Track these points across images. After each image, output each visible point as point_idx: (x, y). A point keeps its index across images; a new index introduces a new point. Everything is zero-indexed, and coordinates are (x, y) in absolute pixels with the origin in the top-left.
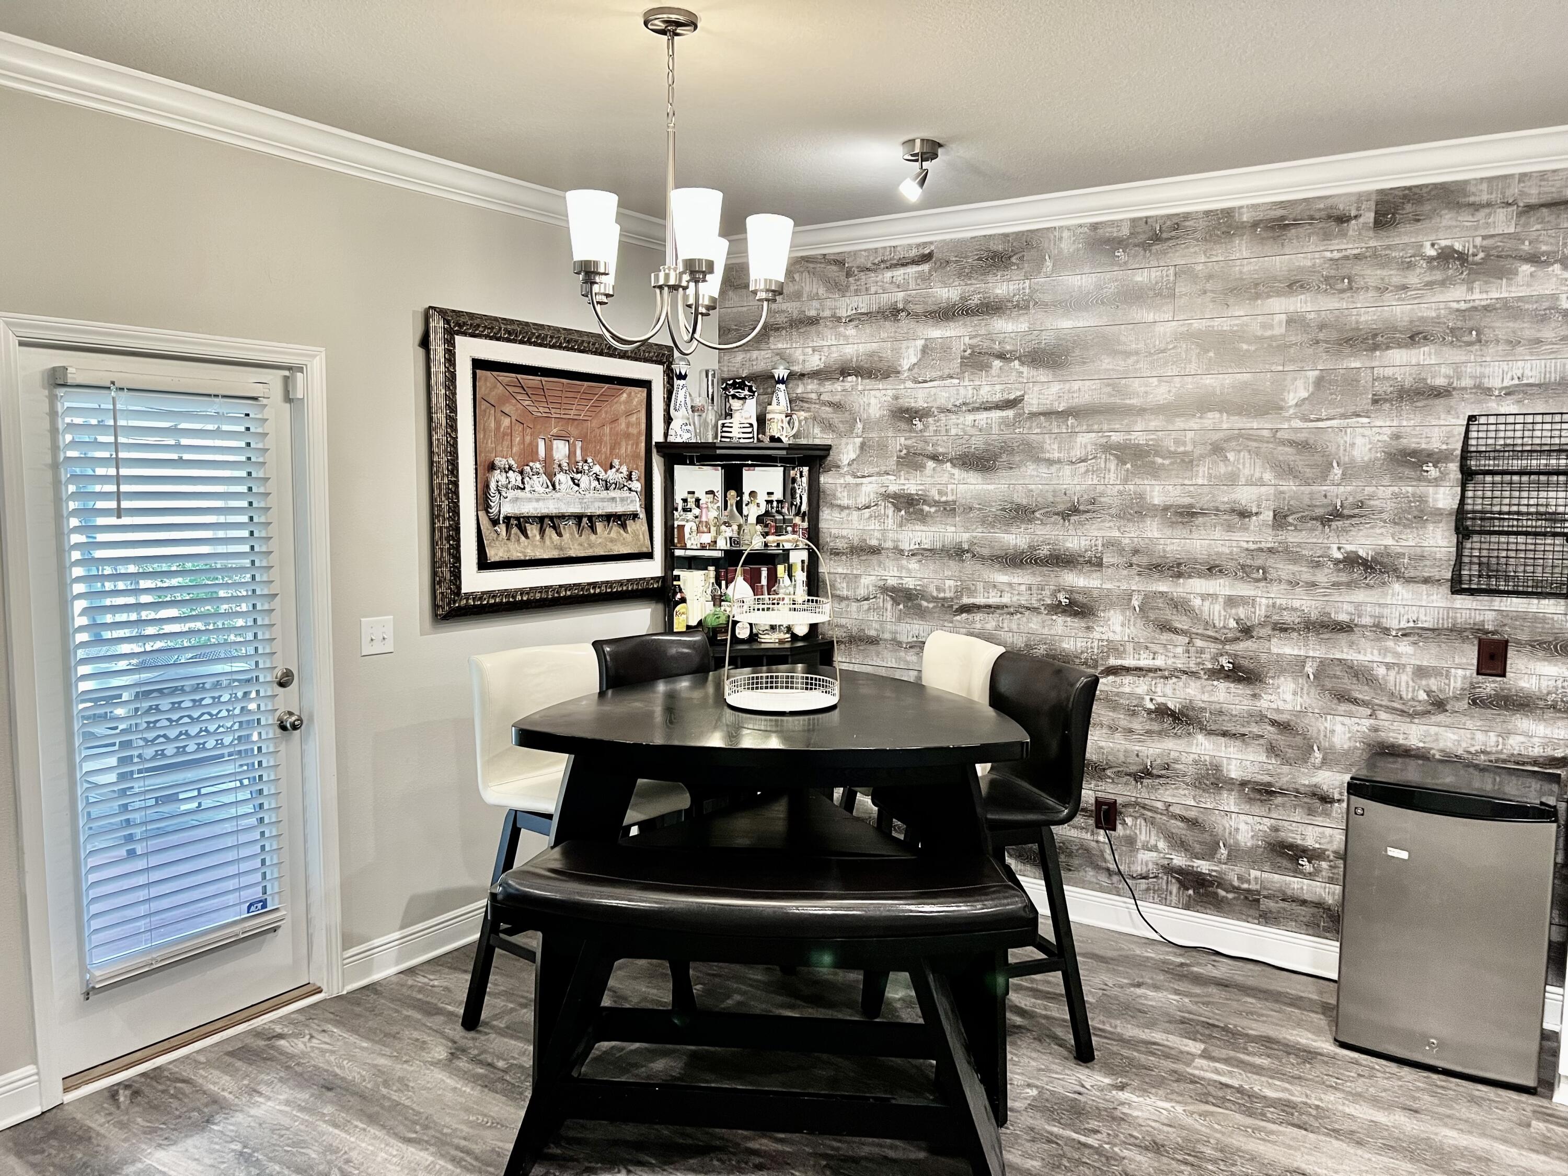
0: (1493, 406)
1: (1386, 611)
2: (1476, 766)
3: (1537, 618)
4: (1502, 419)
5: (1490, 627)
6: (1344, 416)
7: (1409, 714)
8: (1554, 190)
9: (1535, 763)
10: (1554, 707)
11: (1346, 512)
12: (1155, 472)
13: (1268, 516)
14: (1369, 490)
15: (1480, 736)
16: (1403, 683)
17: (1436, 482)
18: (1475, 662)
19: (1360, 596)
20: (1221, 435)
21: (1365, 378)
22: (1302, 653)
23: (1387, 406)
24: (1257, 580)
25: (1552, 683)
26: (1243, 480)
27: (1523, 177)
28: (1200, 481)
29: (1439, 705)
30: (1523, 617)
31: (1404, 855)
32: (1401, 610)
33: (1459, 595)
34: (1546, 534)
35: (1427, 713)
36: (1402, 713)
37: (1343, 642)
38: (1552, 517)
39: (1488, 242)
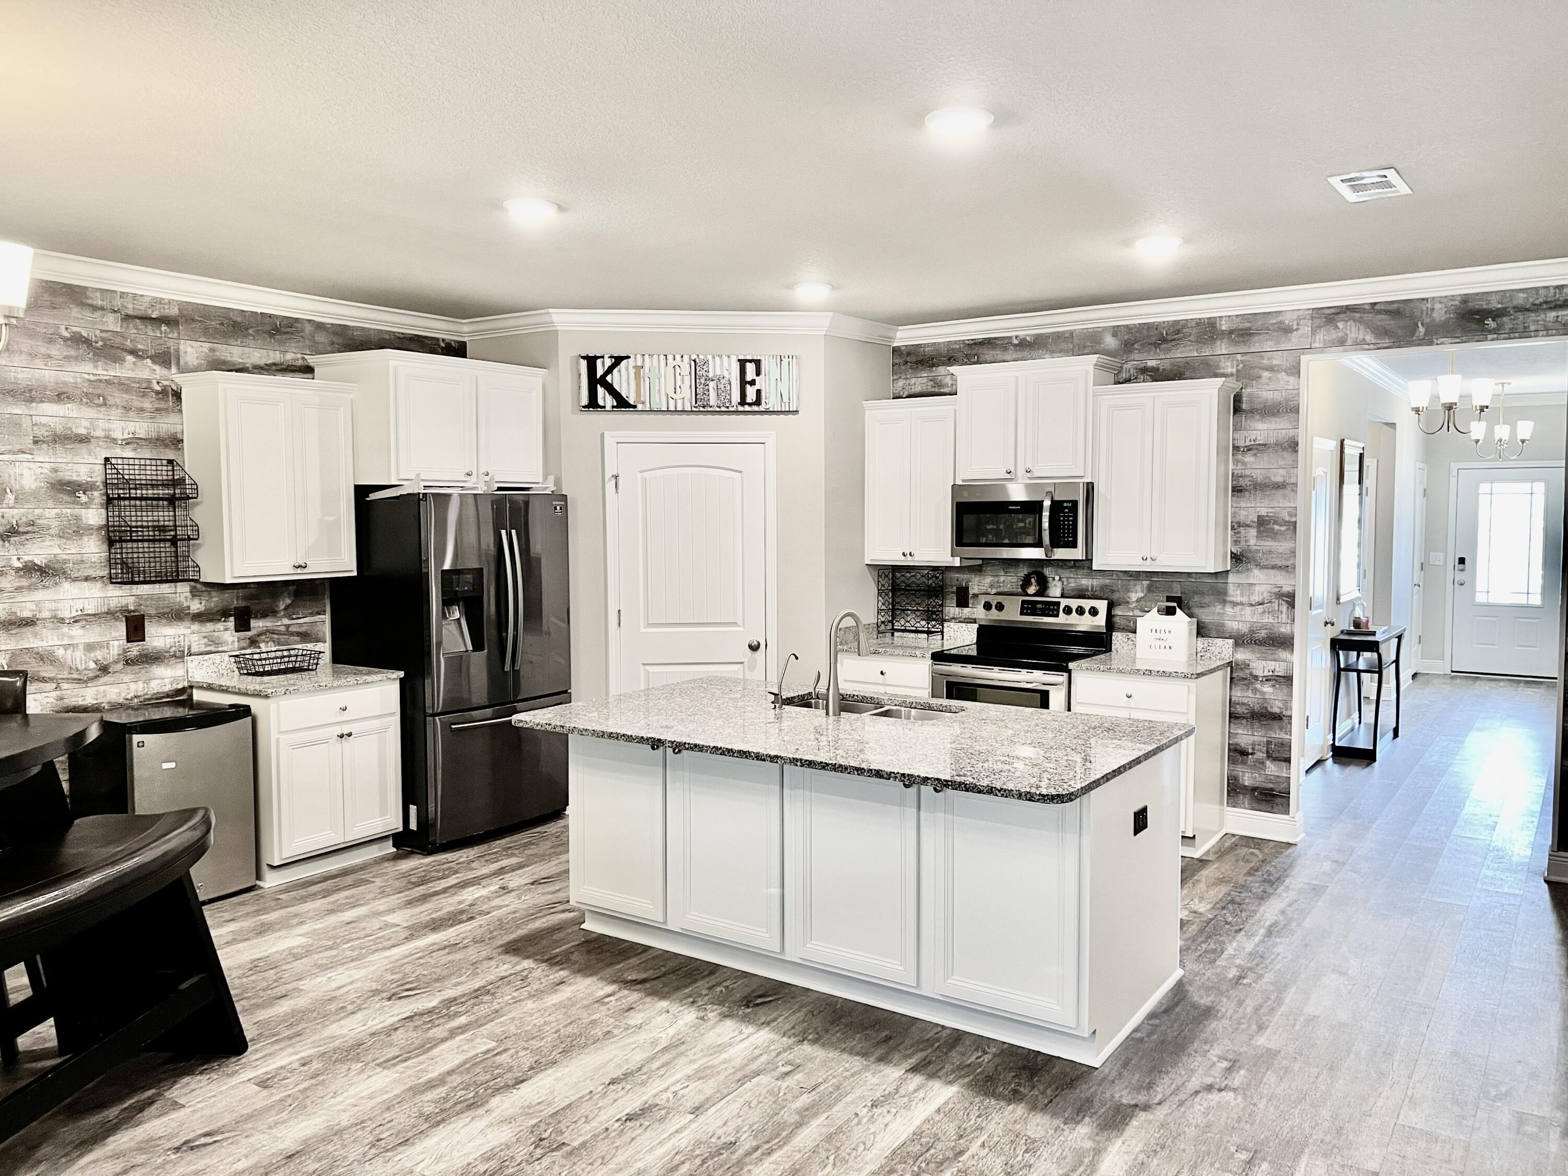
0: (118, 452)
1: (60, 605)
2: (133, 708)
3: (160, 598)
4: (126, 461)
5: (132, 608)
6: (11, 452)
7: (84, 681)
8: (142, 308)
9: (168, 696)
10: (174, 656)
11: (21, 529)
14: (38, 511)
15: (133, 686)
16: (78, 658)
17: (86, 506)
18: (125, 633)
19: (39, 595)
21: (26, 423)
23: (45, 446)
25: (172, 640)
27: (123, 295)
29: (104, 669)
30: (151, 597)
31: (173, 765)
32: (71, 602)
33: (111, 586)
34: (160, 541)
35: (97, 677)
36: (79, 681)
37: (29, 634)
38: (162, 529)
39: (104, 335)
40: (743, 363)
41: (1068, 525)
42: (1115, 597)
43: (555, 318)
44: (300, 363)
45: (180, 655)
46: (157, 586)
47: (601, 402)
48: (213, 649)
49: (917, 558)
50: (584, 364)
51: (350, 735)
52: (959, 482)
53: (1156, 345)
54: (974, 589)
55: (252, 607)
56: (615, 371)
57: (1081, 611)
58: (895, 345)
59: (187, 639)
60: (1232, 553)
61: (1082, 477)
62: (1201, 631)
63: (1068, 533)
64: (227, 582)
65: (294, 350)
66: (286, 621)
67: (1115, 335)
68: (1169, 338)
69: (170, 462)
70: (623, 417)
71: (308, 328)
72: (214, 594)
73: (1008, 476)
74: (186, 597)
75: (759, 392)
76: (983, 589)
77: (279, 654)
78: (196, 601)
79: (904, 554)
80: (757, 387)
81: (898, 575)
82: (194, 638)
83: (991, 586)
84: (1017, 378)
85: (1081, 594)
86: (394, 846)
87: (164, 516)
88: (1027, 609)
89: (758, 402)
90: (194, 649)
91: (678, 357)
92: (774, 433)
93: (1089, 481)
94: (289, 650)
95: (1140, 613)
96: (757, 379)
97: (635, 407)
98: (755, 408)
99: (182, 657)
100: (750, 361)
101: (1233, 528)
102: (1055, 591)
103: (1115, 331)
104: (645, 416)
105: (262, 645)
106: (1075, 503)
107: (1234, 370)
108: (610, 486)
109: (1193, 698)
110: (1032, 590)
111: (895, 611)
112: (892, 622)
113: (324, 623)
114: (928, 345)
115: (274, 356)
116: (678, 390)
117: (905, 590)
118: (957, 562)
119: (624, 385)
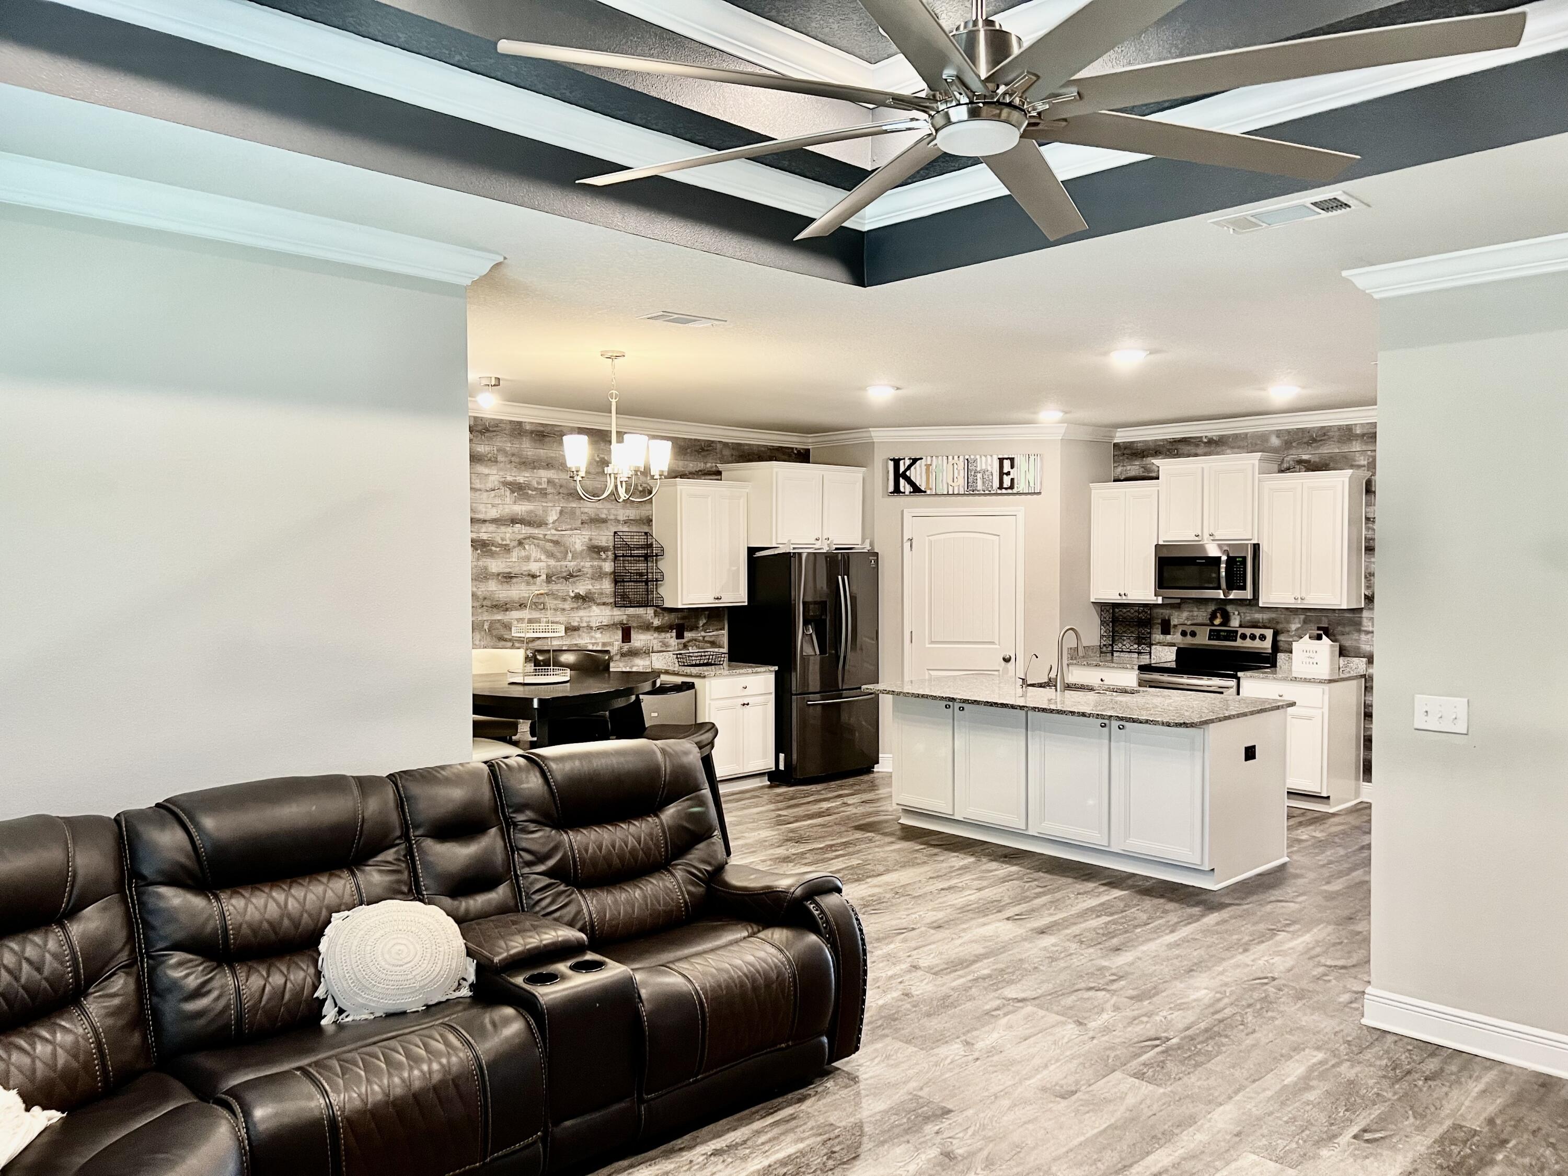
0: (621, 528)
1: (591, 619)
3: (639, 616)
4: (625, 534)
5: (625, 622)
6: (571, 529)
10: (645, 652)
11: (574, 574)
12: (492, 555)
13: (544, 577)
14: (582, 564)
17: (605, 560)
18: (621, 637)
19: (582, 613)
20: (522, 536)
21: (578, 512)
22: (561, 643)
23: (586, 525)
24: (541, 610)
25: (644, 643)
26: (532, 559)
28: (514, 560)
30: (634, 616)
31: (656, 714)
32: (596, 618)
33: (615, 609)
34: (639, 582)
37: (577, 636)
38: (641, 574)
40: (1001, 461)
41: (1240, 574)
42: (1279, 627)
43: (873, 434)
44: (714, 469)
45: (647, 652)
46: (637, 609)
47: (902, 489)
48: (665, 649)
49: (1129, 597)
50: (891, 464)
51: (748, 704)
52: (1161, 543)
53: (1308, 444)
54: (1174, 621)
55: (686, 624)
56: (912, 468)
57: (1253, 637)
58: (1115, 441)
59: (651, 642)
60: (1365, 595)
61: (1250, 540)
62: (1343, 652)
63: (1240, 580)
64: (680, 606)
65: (710, 461)
66: (703, 634)
67: (1278, 437)
68: (1318, 439)
69: (646, 533)
70: (918, 499)
71: (719, 446)
72: (666, 615)
73: (1197, 539)
74: (651, 617)
75: (1012, 480)
76: (1181, 621)
77: (700, 654)
78: (657, 619)
79: (1120, 595)
80: (1011, 476)
81: (1117, 610)
82: (655, 642)
83: (1187, 619)
84: (1203, 469)
85: (1255, 625)
86: (769, 780)
87: (642, 566)
88: (1213, 635)
89: (1012, 487)
90: (655, 649)
91: (956, 457)
92: (1023, 508)
93: (1256, 542)
94: (704, 652)
95: (1297, 639)
96: (1012, 471)
97: (925, 492)
98: (1010, 491)
99: (649, 653)
100: (1007, 459)
101: (1366, 577)
102: (1235, 623)
103: (1279, 434)
104: (932, 498)
105: (690, 648)
106: (1244, 558)
107: (1365, 463)
108: (907, 545)
109: (1326, 697)
110: (1217, 622)
111: (1114, 637)
112: (1112, 645)
113: (723, 636)
114: (1140, 442)
115: (701, 466)
116: (955, 480)
117: (1122, 621)
118: (1160, 600)
119: (918, 477)
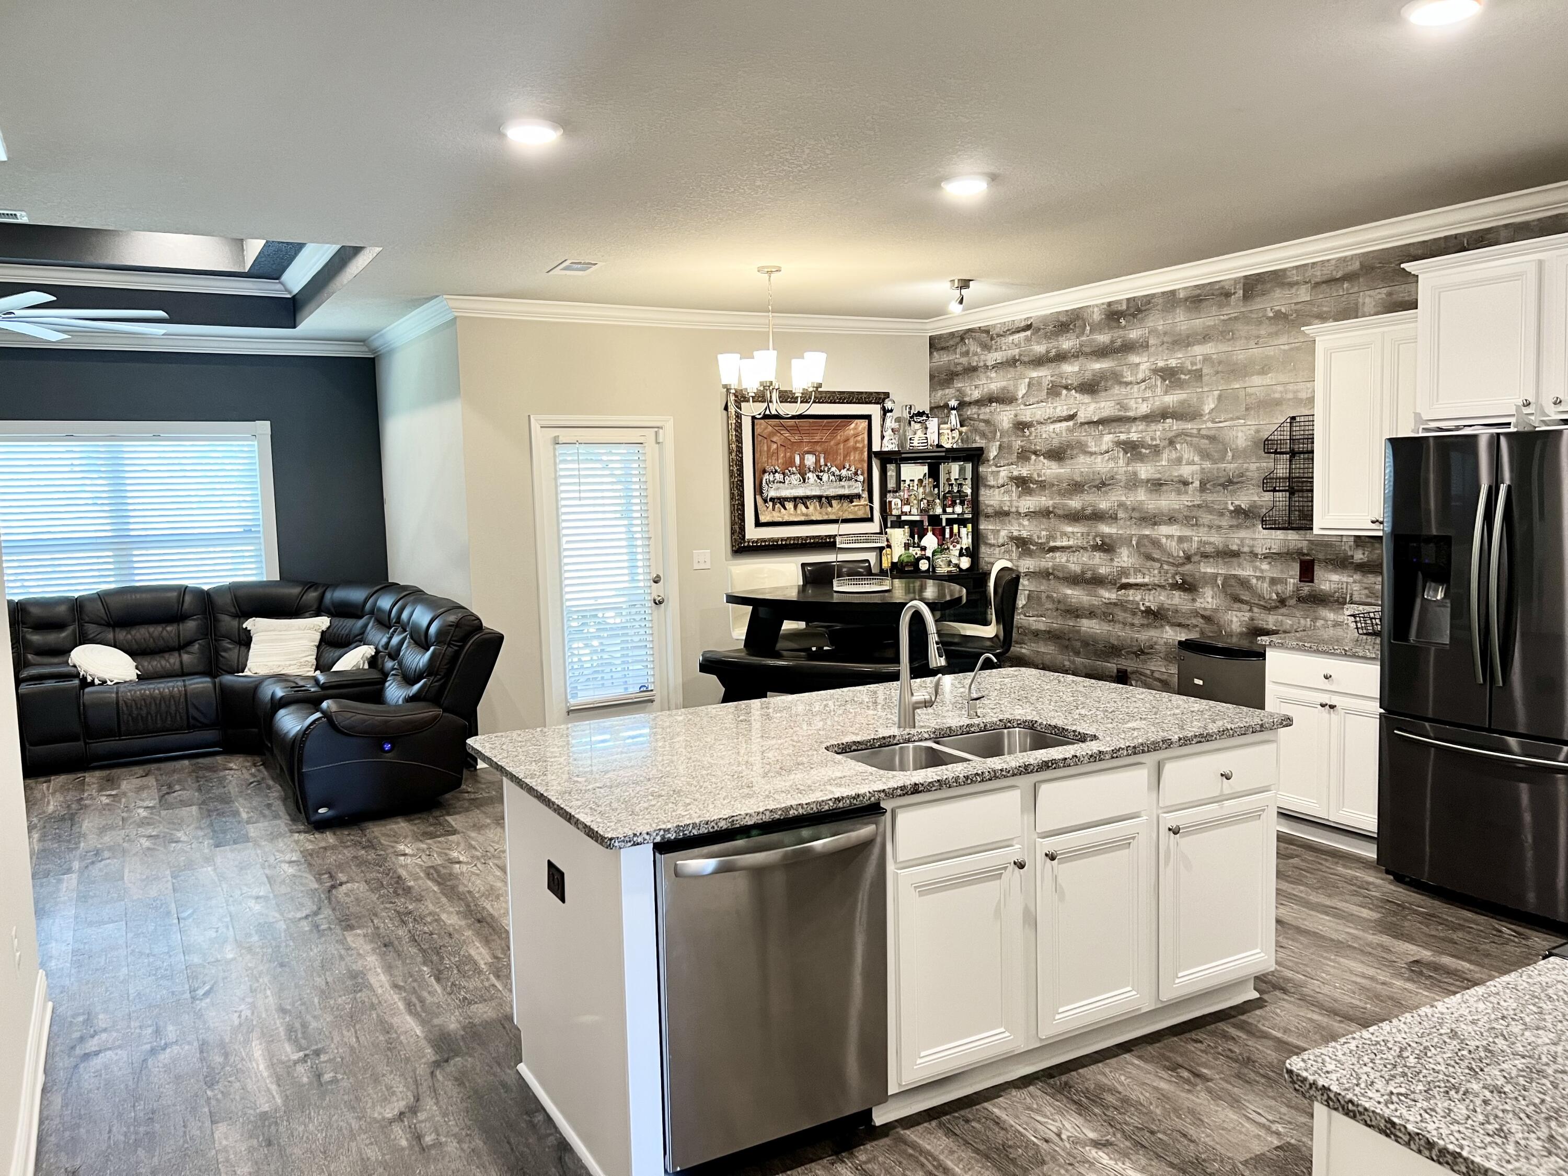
1: (1256, 543)
3: (1326, 544)
5: (1306, 551)
6: (1232, 419)
7: (1269, 609)
8: (1328, 272)
10: (1337, 601)
11: (1235, 480)
12: (1141, 458)
13: (1197, 484)
14: (1245, 465)
15: (1302, 622)
16: (1264, 587)
18: (1299, 574)
19: (1243, 534)
20: (1173, 434)
21: (1242, 394)
22: (1216, 571)
23: (1252, 412)
24: (1193, 525)
25: (1336, 586)
26: (1184, 462)
27: (1313, 266)
28: (1164, 463)
29: (1282, 602)
30: (1321, 544)
31: (1201, 682)
32: (1260, 541)
33: (1291, 531)
35: (1277, 607)
36: (1265, 608)
37: (1234, 564)
39: (1298, 307)
48: (1373, 601)
59: (1349, 587)
74: (1350, 547)
78: (1360, 552)
82: (1356, 587)
90: (1356, 598)
99: (1347, 603)
